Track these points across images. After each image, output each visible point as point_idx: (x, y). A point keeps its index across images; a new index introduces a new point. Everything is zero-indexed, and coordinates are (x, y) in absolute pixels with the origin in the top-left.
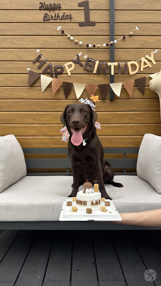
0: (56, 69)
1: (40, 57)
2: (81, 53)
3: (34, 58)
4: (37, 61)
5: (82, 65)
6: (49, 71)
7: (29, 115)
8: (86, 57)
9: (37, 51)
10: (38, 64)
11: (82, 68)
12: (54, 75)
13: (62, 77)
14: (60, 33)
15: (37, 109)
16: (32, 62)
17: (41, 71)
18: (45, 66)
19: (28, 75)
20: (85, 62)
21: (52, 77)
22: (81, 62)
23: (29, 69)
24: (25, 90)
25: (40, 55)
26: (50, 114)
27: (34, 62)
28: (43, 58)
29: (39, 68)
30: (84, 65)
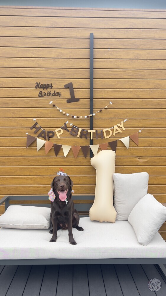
0: (48, 133)
1: (36, 124)
2: (68, 122)
3: (32, 125)
4: (34, 127)
5: (68, 131)
6: (43, 135)
7: (27, 168)
8: (71, 124)
9: (34, 120)
10: (34, 130)
11: (69, 133)
12: (47, 138)
13: (53, 139)
14: (52, 106)
15: (33, 164)
16: (30, 128)
17: (37, 135)
18: (40, 131)
19: (27, 138)
20: (71, 128)
21: (45, 139)
22: (68, 128)
23: (27, 134)
24: (24, 149)
25: (36, 123)
26: (43, 168)
27: (32, 128)
28: (38, 125)
29: (35, 133)
30: (70, 131)
